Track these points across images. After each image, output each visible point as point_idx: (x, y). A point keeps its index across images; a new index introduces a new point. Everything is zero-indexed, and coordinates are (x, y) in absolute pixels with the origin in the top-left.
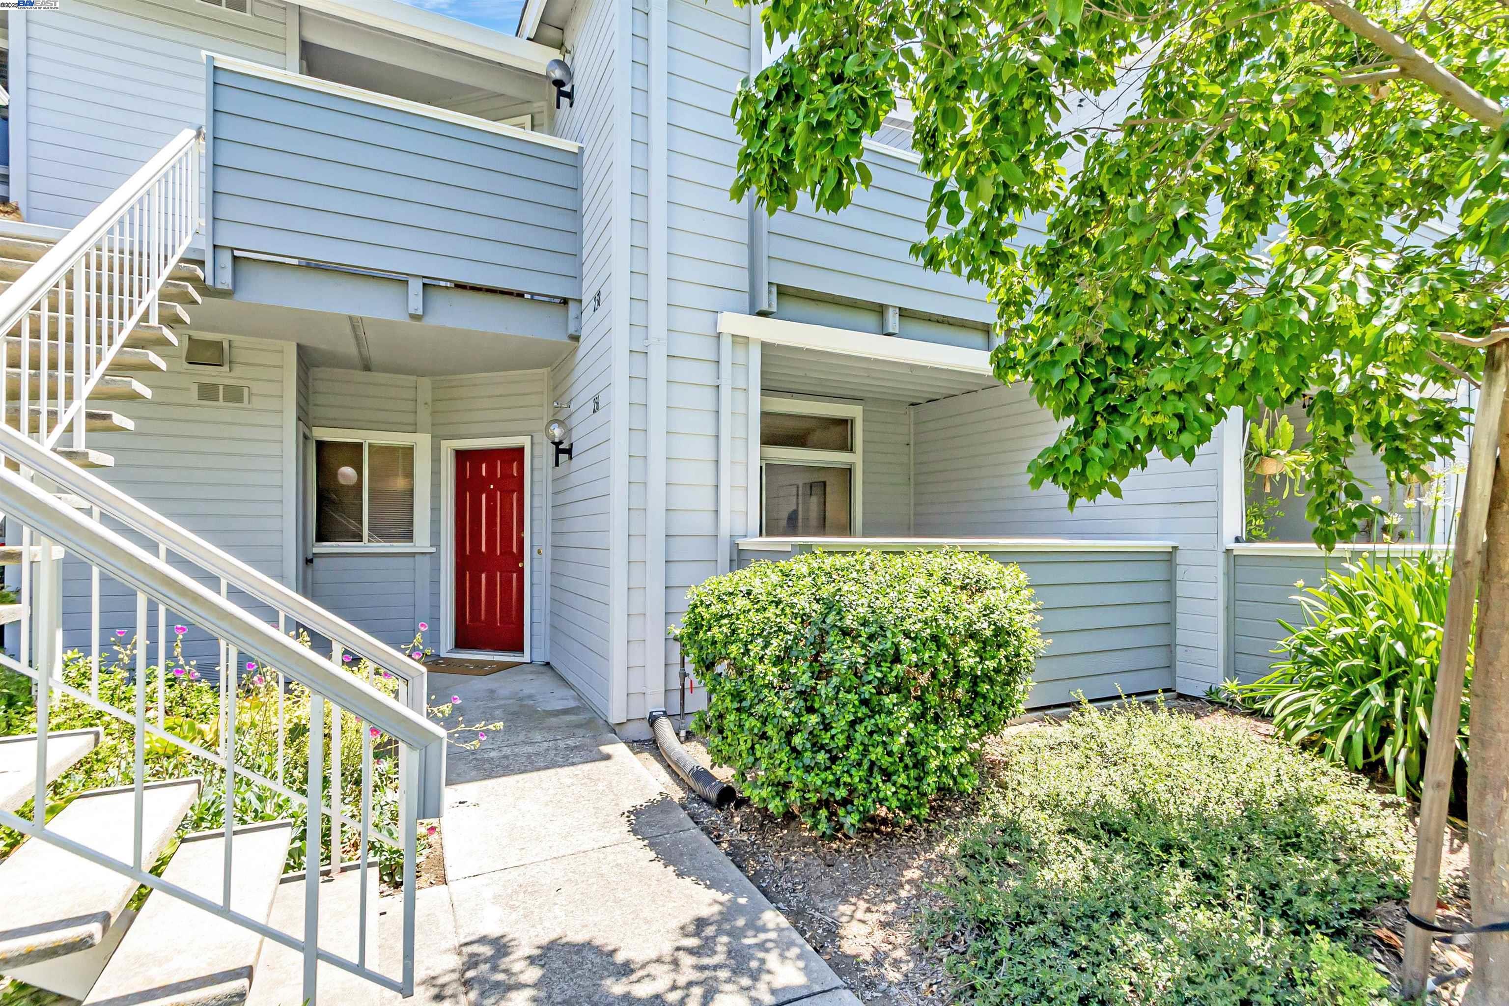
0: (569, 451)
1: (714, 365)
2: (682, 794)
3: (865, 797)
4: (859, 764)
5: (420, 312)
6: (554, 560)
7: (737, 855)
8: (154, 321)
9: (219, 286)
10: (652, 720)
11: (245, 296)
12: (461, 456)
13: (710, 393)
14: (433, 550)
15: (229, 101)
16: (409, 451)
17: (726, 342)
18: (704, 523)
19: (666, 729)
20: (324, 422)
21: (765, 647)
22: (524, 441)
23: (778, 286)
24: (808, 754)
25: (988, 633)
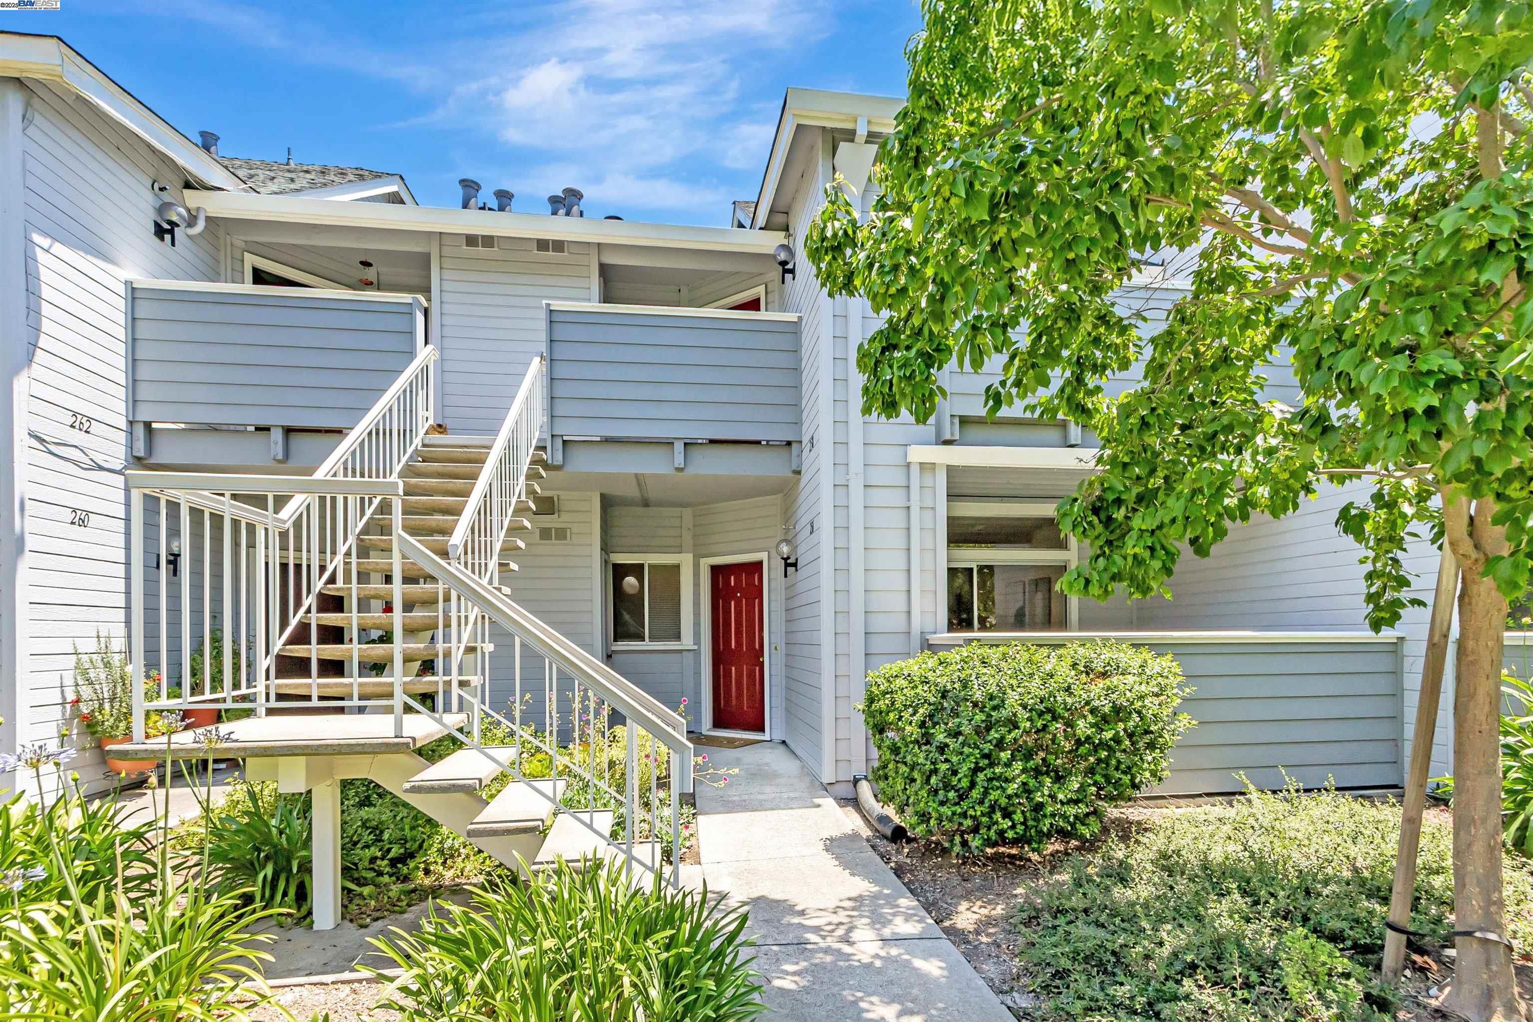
0: (795, 565)
1: (903, 491)
2: (870, 833)
3: (989, 828)
4: (981, 802)
5: (682, 466)
6: (787, 655)
7: (899, 872)
8: (523, 498)
9: (555, 463)
10: (856, 781)
11: (570, 468)
12: (717, 571)
13: (902, 513)
14: (696, 647)
15: (561, 332)
16: (677, 567)
17: (915, 470)
18: (897, 623)
19: (865, 790)
20: (618, 549)
21: (914, 714)
22: (763, 556)
23: (960, 417)
24: (941, 792)
25: (1107, 710)
